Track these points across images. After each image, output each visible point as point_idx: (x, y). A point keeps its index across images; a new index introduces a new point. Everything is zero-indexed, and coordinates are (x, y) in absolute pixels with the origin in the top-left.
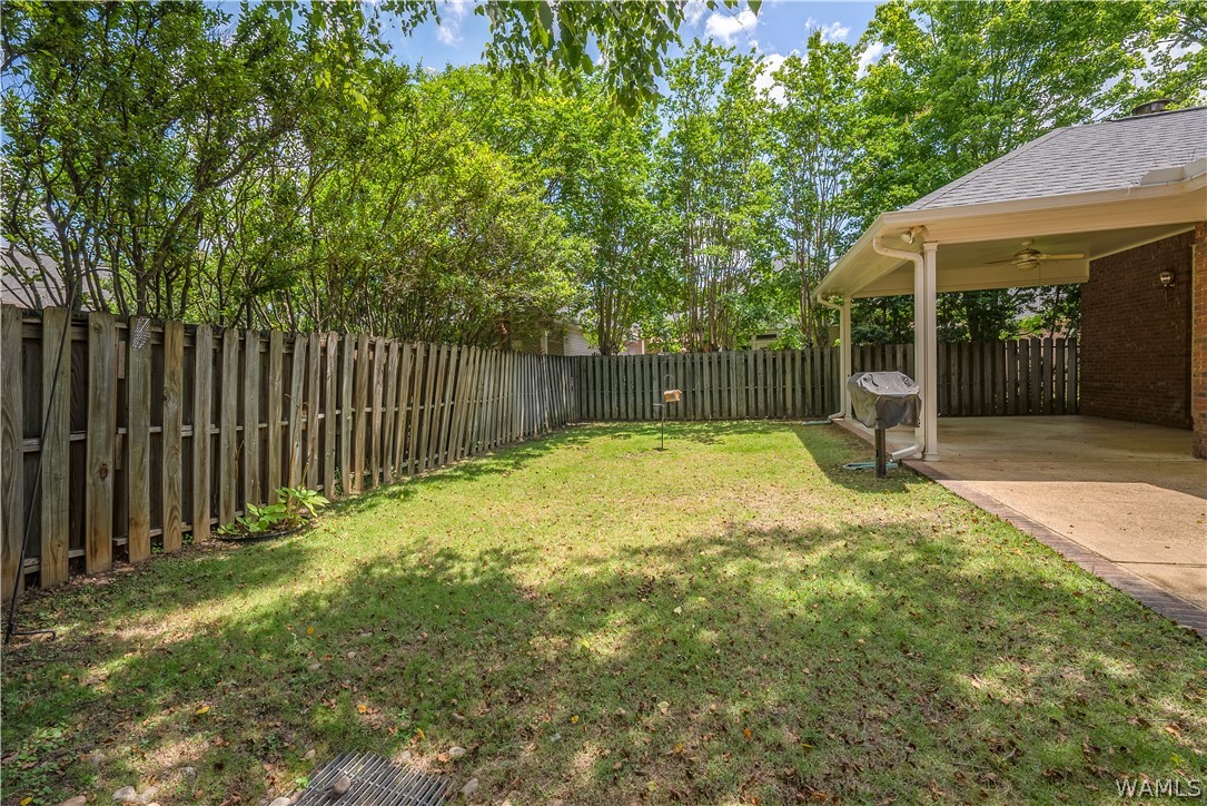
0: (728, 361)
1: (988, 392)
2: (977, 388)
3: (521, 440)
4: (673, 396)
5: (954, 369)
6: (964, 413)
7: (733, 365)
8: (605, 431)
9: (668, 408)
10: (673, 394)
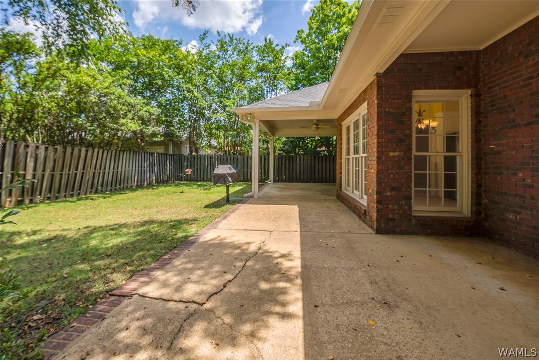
0: (237, 159)
1: (328, 175)
2: (324, 173)
3: (134, 188)
4: (188, 171)
5: (317, 165)
6: (320, 181)
7: (239, 160)
8: (186, 185)
9: (188, 176)
10: (189, 171)
